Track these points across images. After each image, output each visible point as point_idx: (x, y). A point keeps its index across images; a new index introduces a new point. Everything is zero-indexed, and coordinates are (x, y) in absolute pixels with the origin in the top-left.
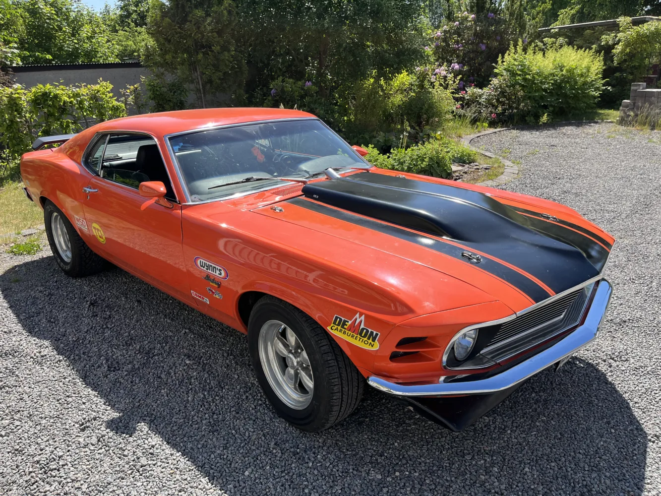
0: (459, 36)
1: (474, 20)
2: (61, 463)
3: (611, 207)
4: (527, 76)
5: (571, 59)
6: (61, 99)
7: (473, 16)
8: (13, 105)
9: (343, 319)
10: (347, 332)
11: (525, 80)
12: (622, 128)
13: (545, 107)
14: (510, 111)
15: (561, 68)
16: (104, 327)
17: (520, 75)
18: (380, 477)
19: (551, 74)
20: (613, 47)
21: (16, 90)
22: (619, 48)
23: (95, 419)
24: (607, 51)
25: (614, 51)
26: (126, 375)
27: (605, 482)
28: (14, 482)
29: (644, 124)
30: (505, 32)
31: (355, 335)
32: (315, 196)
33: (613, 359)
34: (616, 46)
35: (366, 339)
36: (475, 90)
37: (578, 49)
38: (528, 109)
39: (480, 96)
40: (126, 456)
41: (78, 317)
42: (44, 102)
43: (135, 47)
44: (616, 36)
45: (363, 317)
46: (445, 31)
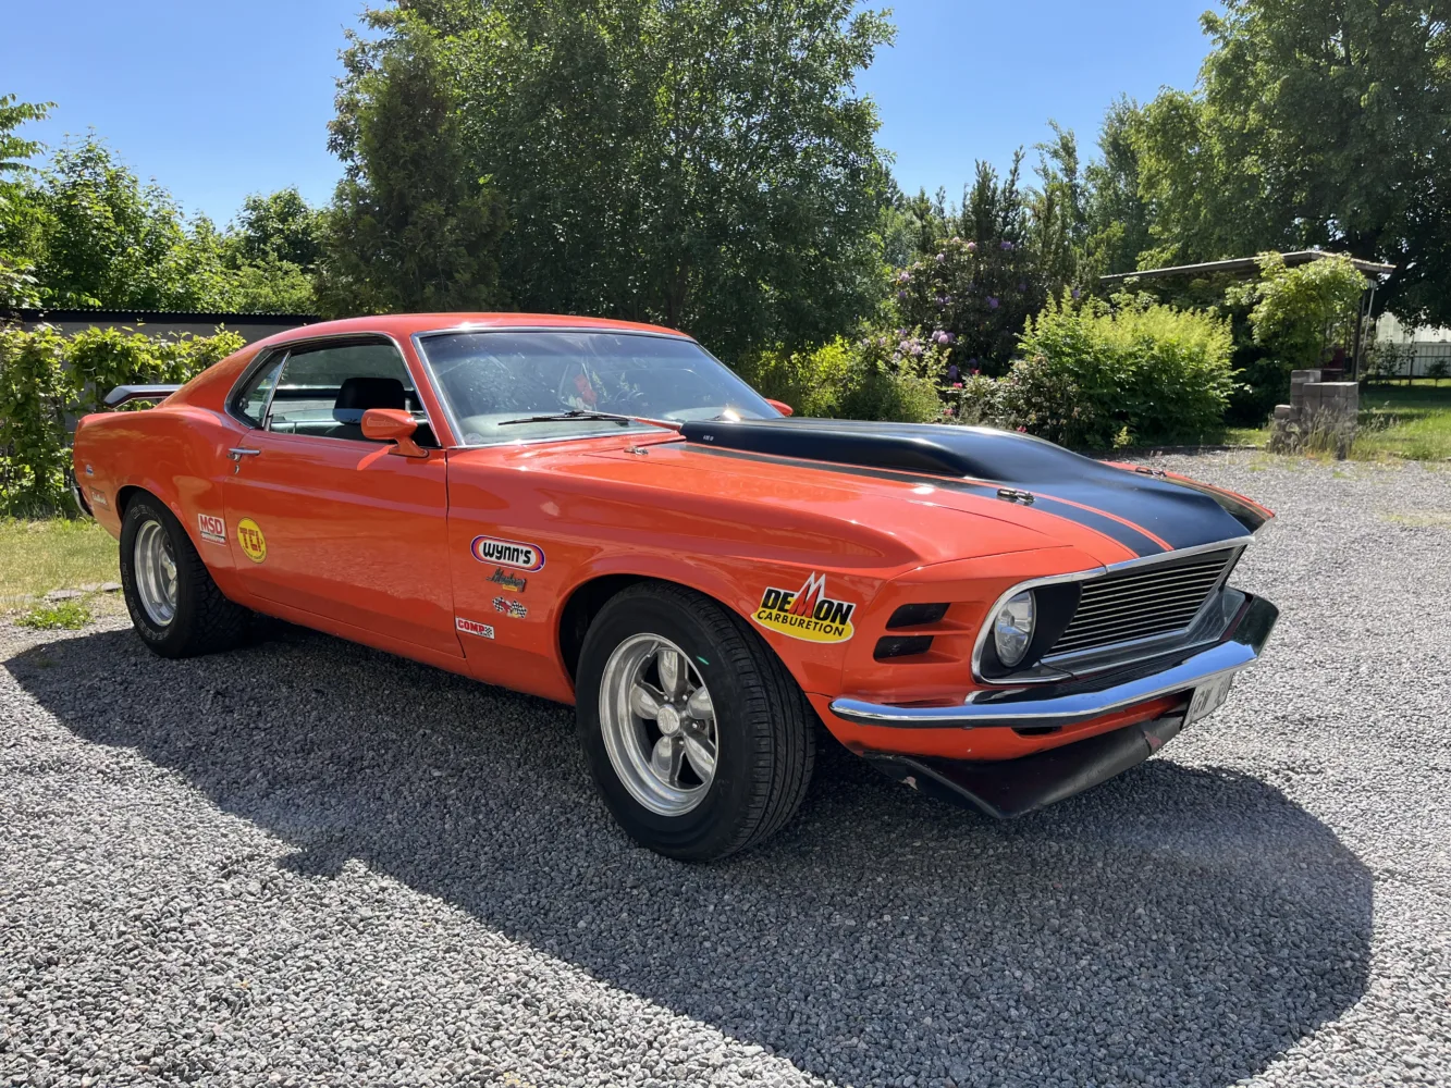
0: (945, 281)
1: (972, 250)
2: (186, 921)
3: (1266, 567)
4: (1084, 356)
5: (1168, 327)
6: (135, 358)
7: (972, 244)
8: (33, 361)
9: (782, 592)
10: (790, 616)
11: (1080, 363)
12: (1276, 458)
13: (1122, 417)
14: (1055, 422)
15: (1149, 343)
16: (252, 726)
17: (1069, 355)
18: (854, 923)
19: (1130, 355)
20: (1250, 308)
21: (43, 335)
22: (1262, 310)
23: (251, 858)
24: (1239, 318)
25: (1252, 316)
26: (309, 793)
27: (1296, 931)
28: (89, 949)
29: (1323, 447)
30: (1036, 276)
31: (807, 620)
32: (707, 438)
33: (1293, 770)
34: (1256, 307)
35: (827, 622)
36: (982, 380)
37: (1179, 312)
38: (1089, 418)
39: (993, 393)
40: (327, 906)
41: (191, 714)
42: (100, 362)
43: (275, 299)
44: (1255, 289)
45: (822, 580)
46: (917, 272)
